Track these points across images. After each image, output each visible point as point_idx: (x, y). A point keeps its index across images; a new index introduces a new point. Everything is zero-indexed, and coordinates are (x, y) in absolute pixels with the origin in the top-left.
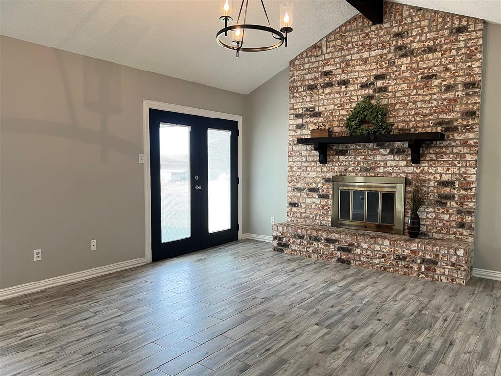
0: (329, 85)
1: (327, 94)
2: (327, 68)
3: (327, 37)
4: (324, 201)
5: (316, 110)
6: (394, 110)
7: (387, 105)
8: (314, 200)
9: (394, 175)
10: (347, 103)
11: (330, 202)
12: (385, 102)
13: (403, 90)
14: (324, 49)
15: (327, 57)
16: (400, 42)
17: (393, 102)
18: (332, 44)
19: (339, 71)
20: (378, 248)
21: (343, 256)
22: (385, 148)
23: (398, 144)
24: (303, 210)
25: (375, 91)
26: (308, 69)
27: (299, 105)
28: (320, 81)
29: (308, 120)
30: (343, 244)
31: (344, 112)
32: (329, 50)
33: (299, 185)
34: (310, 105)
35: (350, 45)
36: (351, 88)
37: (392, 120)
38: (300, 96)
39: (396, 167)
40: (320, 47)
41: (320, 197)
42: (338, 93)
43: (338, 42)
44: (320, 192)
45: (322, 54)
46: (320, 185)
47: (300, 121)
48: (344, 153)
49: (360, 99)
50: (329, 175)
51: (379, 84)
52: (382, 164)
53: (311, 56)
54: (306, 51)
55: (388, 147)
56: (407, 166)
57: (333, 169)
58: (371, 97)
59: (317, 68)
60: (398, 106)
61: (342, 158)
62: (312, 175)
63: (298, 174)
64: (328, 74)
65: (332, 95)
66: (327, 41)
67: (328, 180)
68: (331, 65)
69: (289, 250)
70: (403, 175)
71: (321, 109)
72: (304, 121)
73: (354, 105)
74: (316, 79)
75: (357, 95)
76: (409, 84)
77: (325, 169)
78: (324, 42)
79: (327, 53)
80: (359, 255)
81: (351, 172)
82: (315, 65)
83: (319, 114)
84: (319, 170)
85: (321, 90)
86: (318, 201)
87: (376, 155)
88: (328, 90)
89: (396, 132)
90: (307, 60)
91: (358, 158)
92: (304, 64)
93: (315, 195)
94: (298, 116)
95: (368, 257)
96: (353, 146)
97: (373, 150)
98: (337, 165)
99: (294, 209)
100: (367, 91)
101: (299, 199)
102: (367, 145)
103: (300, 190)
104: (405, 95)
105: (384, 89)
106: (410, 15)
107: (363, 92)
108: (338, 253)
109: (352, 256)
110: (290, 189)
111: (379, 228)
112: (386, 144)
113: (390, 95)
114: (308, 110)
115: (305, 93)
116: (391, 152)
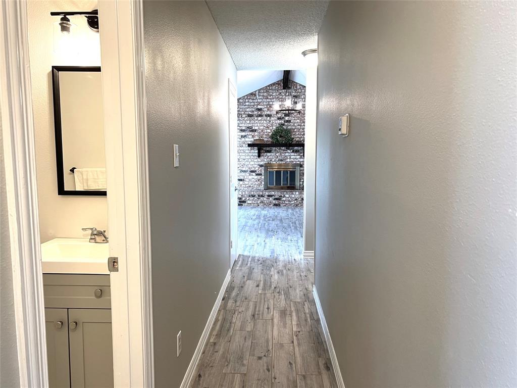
0: (260, 116)
1: (259, 121)
2: (259, 107)
3: (259, 90)
4: (259, 177)
5: (253, 128)
6: (294, 132)
7: (291, 129)
8: (253, 177)
9: (294, 162)
10: (271, 127)
11: (263, 177)
12: (289, 127)
13: (298, 122)
14: (257, 96)
15: (259, 101)
16: (296, 100)
17: (294, 128)
18: (262, 94)
19: (266, 109)
20: (293, 196)
21: (277, 202)
22: (290, 150)
23: (296, 148)
24: (247, 183)
25: (285, 122)
26: (248, 105)
27: (243, 125)
28: (255, 113)
29: (248, 133)
30: (276, 197)
31: (269, 131)
32: (260, 97)
33: (244, 169)
34: (249, 125)
35: (271, 97)
36: (272, 119)
37: (293, 137)
38: (243, 120)
39: (295, 158)
40: (255, 95)
41: (257, 175)
42: (266, 121)
43: (265, 94)
44: (257, 172)
45: (256, 98)
46: (257, 169)
47: (243, 134)
48: (270, 151)
49: (277, 125)
50: (261, 163)
51: (287, 118)
52: (289, 157)
53: (250, 99)
54: (246, 95)
55: (291, 149)
56: (300, 158)
57: (264, 160)
58: (283, 125)
59: (254, 106)
60: (296, 130)
61: (268, 154)
62: (252, 163)
63: (244, 163)
64: (260, 110)
65: (262, 122)
66: (259, 92)
67: (261, 166)
68: (261, 105)
69: (246, 204)
70: (299, 163)
71: (256, 128)
72: (246, 133)
73: (274, 128)
74: (253, 112)
75: (275, 123)
76: (300, 120)
77: (259, 160)
78: (257, 92)
79: (259, 99)
80: (285, 201)
81: (273, 161)
82: (252, 104)
83: (255, 131)
84: (256, 160)
85: (256, 118)
86: (256, 177)
87: (286, 153)
88: (260, 118)
89: (294, 142)
90: (247, 100)
91: (277, 155)
92: (245, 102)
93: (254, 174)
94: (242, 131)
95: (289, 201)
96: (274, 148)
97: (284, 150)
98: (266, 158)
99: (241, 182)
100: (281, 121)
101: (244, 177)
102: (281, 148)
103: (245, 171)
104: (299, 125)
105: (289, 121)
106: (300, 88)
107: (279, 122)
108: (274, 201)
109: (281, 202)
110: (239, 171)
111: (289, 188)
112: (291, 148)
113: (292, 124)
114: (248, 128)
115: (246, 118)
116: (293, 152)
